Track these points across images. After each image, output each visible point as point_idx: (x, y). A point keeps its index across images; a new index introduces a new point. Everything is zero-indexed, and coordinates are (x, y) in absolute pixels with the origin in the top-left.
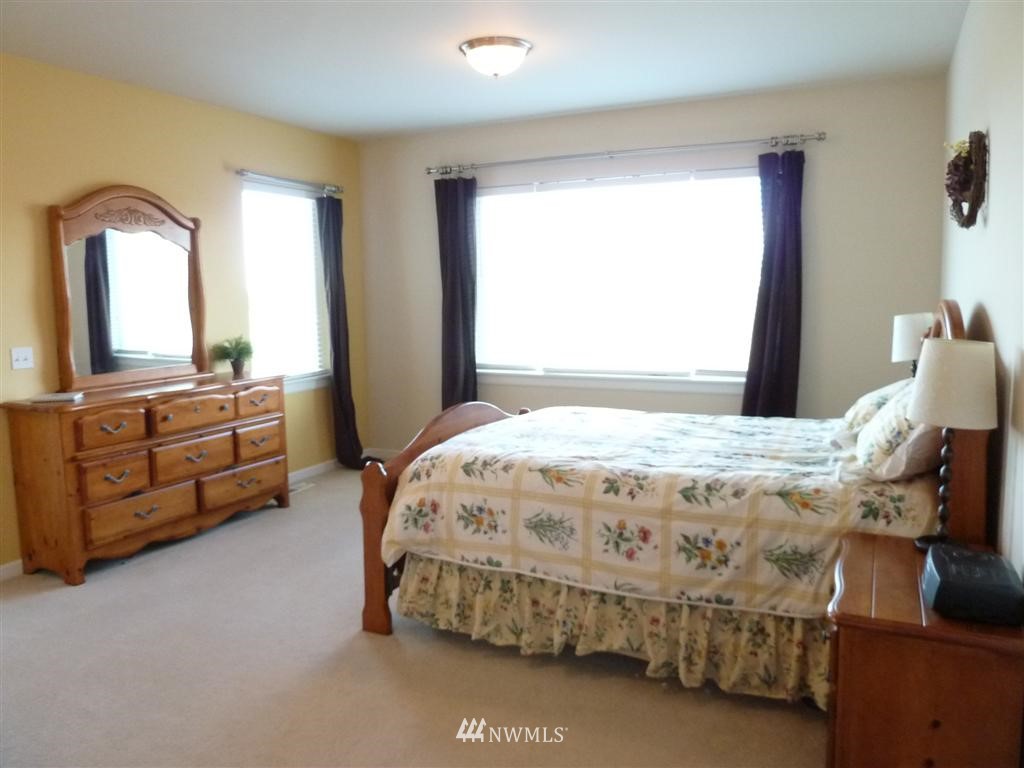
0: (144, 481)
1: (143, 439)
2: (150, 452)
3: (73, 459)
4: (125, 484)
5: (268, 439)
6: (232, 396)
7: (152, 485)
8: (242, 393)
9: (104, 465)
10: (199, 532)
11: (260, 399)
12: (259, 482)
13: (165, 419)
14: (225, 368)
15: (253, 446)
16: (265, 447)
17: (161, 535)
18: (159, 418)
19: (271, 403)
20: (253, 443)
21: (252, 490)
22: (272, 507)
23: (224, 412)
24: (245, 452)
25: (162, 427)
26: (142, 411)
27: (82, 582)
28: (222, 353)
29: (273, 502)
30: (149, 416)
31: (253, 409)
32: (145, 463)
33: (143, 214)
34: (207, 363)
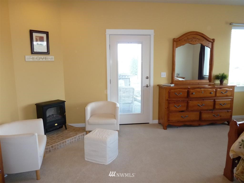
0: (184, 109)
1: (186, 98)
2: (187, 101)
3: (167, 100)
4: (179, 108)
5: (225, 104)
6: (215, 90)
7: (187, 110)
8: (218, 90)
9: (175, 103)
10: (199, 125)
11: (224, 92)
12: (220, 116)
13: (192, 94)
14: (218, 82)
15: (220, 105)
16: (225, 106)
17: (188, 123)
18: (191, 93)
19: (229, 94)
20: (220, 104)
21: (218, 118)
22: (226, 124)
23: (211, 94)
24: (217, 107)
25: (191, 96)
26: (187, 91)
27: (166, 129)
28: (217, 77)
29: (226, 122)
30: (188, 92)
31: (222, 95)
32: (186, 104)
33: (198, 39)
34: (212, 80)
